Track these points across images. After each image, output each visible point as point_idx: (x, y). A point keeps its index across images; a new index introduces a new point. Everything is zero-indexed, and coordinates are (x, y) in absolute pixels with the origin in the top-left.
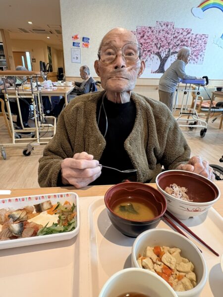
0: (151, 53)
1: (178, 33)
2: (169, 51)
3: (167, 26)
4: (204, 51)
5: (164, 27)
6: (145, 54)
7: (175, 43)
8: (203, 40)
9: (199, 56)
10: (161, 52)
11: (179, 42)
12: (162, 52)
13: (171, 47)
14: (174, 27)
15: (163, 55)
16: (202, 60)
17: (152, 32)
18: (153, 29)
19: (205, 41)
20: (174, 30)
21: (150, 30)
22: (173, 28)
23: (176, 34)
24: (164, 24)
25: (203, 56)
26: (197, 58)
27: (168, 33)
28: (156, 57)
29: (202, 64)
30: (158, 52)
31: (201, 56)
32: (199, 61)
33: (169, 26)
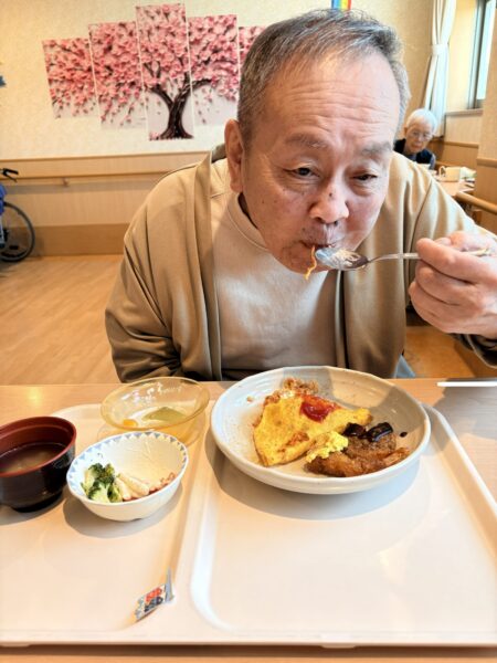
0: (140, 89)
1: (201, 30)
2: (187, 80)
3: (167, 15)
5: (159, 19)
6: (124, 93)
7: (198, 57)
10: (164, 84)
11: (208, 53)
12: (168, 83)
13: (188, 68)
14: (187, 16)
15: (173, 92)
17: (131, 34)
18: (130, 27)
20: (187, 24)
21: (123, 32)
22: (184, 18)
23: (196, 35)
24: (158, 13)
27: (173, 34)
28: (155, 98)
30: (158, 85)
33: (172, 16)
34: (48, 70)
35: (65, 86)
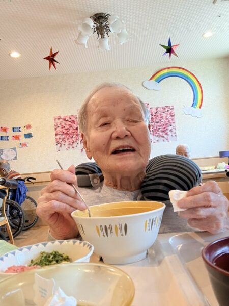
4: (173, 124)
9: (168, 131)
16: (174, 135)
19: (171, 113)
25: (174, 130)
29: (176, 140)
31: (171, 130)
32: (170, 137)
34: (56, 129)
35: (64, 136)
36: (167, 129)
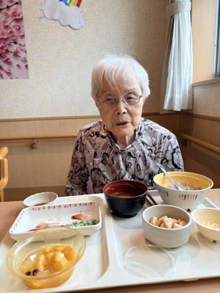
4: (20, 41)
8: (10, 12)
9: (10, 56)
16: (22, 65)
19: (14, 14)
25: (22, 54)
26: (7, 62)
29: (27, 77)
31: (16, 54)
32: (14, 70)
36: (7, 51)
